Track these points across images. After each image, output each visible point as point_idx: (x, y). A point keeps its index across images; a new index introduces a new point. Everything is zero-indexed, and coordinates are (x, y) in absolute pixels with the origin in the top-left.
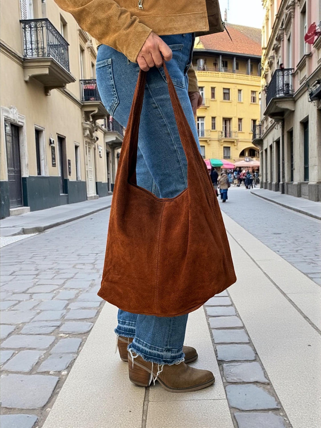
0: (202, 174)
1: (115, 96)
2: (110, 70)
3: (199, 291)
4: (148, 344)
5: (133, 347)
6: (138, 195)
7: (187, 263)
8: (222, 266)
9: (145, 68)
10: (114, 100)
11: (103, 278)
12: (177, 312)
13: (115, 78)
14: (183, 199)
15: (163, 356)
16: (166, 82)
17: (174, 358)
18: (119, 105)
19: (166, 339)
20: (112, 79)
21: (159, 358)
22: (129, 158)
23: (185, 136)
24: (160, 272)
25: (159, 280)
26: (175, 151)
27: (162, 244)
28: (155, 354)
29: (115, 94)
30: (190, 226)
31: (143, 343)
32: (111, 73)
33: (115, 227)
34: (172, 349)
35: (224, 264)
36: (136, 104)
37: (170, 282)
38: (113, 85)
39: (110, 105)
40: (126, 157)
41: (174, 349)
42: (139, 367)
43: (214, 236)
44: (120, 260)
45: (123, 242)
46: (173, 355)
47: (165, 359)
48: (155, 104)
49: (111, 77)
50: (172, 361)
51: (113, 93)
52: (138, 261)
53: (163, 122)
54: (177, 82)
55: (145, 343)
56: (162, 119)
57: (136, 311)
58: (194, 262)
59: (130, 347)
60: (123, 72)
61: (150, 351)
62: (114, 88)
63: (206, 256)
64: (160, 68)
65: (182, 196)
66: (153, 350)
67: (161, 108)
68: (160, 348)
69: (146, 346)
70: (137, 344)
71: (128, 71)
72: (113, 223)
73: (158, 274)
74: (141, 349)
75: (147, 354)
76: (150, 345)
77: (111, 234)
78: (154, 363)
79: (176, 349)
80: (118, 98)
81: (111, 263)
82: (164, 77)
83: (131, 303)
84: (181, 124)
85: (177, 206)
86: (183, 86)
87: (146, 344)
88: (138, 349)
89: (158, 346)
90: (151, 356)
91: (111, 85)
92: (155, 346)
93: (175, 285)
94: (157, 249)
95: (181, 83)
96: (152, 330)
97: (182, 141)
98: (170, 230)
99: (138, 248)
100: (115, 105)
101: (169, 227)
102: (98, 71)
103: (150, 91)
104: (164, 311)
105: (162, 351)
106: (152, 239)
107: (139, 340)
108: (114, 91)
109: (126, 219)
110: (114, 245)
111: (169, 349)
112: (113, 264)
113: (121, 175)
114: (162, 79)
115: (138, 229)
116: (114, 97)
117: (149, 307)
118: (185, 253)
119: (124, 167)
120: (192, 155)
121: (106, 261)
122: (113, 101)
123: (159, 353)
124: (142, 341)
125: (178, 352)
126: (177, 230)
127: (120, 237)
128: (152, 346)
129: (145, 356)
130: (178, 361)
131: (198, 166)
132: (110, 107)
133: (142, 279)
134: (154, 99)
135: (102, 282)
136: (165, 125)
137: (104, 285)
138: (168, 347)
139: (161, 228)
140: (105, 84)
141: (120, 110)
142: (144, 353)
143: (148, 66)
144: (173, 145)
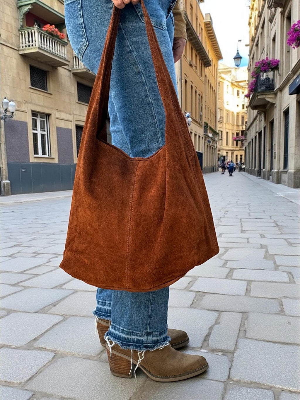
0: (181, 128)
1: (84, 36)
2: (79, 6)
3: (177, 262)
4: (125, 329)
5: (110, 335)
6: (108, 152)
7: (164, 230)
8: (203, 234)
9: (120, 5)
10: (83, 42)
11: (66, 248)
12: (152, 286)
13: (85, 16)
14: (159, 158)
15: (143, 341)
16: (143, 21)
17: (155, 343)
18: (89, 47)
19: (145, 322)
20: (81, 17)
21: (139, 344)
22: (99, 110)
23: (164, 84)
24: (132, 240)
25: (130, 249)
26: (149, 103)
27: (135, 208)
28: (134, 340)
29: (84, 35)
30: (168, 187)
31: (119, 329)
32: (80, 10)
33: (81, 188)
34: (153, 332)
35: (206, 232)
36: (108, 47)
37: (144, 252)
38: (82, 24)
39: (78, 48)
40: (96, 108)
41: (155, 332)
42: (119, 356)
43: (195, 199)
44: (87, 227)
45: (90, 205)
46: (154, 339)
47: (146, 345)
48: (129, 47)
49: (80, 15)
50: (154, 346)
51: (81, 34)
52: (107, 227)
53: (137, 68)
54: (156, 22)
55: (121, 328)
56: (137, 65)
57: (104, 285)
58: (172, 228)
59: (107, 336)
60: (93, 9)
61: (128, 337)
62: (82, 27)
63: (185, 221)
64: (135, 5)
65: (159, 155)
66: (131, 335)
67: (135, 53)
68: (139, 332)
69: (123, 331)
70: (113, 331)
71: (99, 8)
72: (78, 184)
73: (131, 242)
74: (117, 336)
75: (124, 341)
76: (127, 330)
77: (76, 197)
78: (133, 350)
79: (157, 332)
80: (87, 39)
81: (76, 230)
82: (141, 15)
83: (98, 276)
84: (160, 70)
85: (153, 165)
86: (162, 27)
87: (123, 330)
88: (115, 337)
89: (137, 331)
90: (129, 342)
91: (79, 24)
92: (133, 330)
93: (149, 255)
94: (130, 214)
95: (161, 23)
96: (128, 313)
97: (160, 90)
98: (144, 193)
99: (107, 212)
100: (83, 48)
101: (143, 188)
102: (67, 8)
103: (123, 32)
104: (136, 284)
105: (142, 336)
106: (124, 203)
107: (115, 326)
108: (83, 31)
109: (93, 180)
110: (80, 210)
111: (149, 332)
112: (78, 230)
113: (89, 129)
114: (139, 18)
115: (108, 191)
116: (83, 39)
117: (119, 280)
118: (161, 218)
119: (93, 120)
120: (172, 107)
121: (70, 228)
122: (81, 43)
123: (138, 338)
124: (118, 327)
125: (160, 335)
126: (153, 192)
127: (87, 199)
128: (130, 331)
129: (122, 343)
130: (161, 345)
131: (178, 119)
132: (79, 50)
133: (111, 247)
134: (128, 41)
135: (64, 252)
136: (139, 72)
137: (67, 256)
138: (148, 330)
139: (134, 190)
140: (73, 23)
141: (89, 53)
142: (121, 340)
143: (123, 2)
144: (147, 96)
